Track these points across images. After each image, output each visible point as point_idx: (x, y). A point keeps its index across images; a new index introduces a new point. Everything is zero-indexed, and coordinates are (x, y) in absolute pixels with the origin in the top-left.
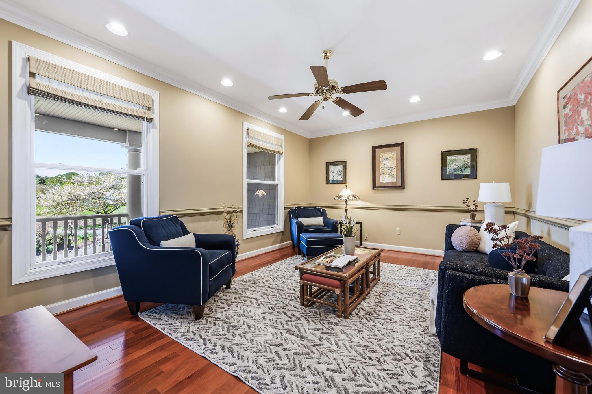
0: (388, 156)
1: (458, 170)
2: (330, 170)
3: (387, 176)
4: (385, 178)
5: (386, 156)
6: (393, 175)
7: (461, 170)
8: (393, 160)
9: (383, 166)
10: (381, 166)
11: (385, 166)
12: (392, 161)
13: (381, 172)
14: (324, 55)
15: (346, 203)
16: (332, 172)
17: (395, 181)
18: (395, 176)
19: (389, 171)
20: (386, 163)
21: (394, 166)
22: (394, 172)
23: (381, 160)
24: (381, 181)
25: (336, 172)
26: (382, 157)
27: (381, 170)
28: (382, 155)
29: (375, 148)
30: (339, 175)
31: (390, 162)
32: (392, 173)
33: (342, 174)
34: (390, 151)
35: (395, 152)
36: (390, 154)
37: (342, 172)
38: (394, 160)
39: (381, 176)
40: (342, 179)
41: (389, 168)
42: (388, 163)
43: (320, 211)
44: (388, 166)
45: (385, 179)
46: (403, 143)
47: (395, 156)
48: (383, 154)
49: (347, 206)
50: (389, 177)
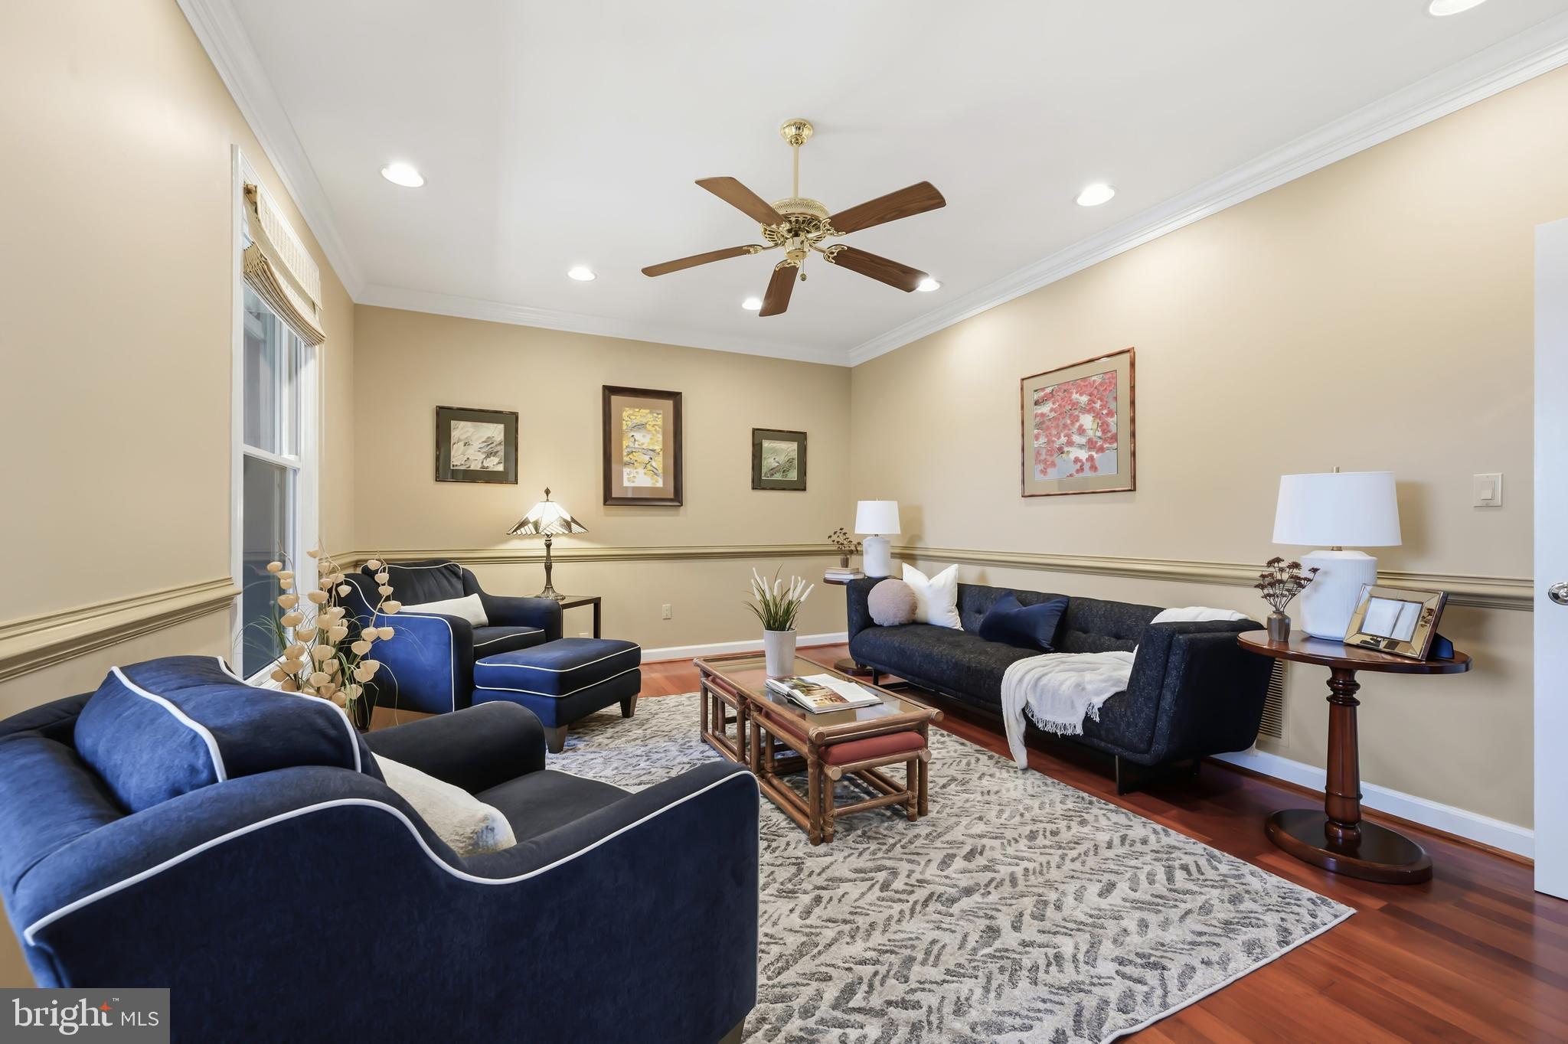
0: (644, 421)
1: (779, 471)
2: (455, 434)
3: (641, 471)
4: (634, 477)
5: (639, 420)
6: (655, 470)
7: (784, 472)
8: (654, 432)
9: (632, 445)
10: (625, 444)
11: (636, 446)
12: (653, 435)
13: (626, 459)
14: (793, 131)
15: (548, 546)
16: (461, 444)
17: (660, 484)
18: (660, 471)
19: (647, 458)
20: (638, 436)
21: (658, 447)
22: (658, 463)
23: (625, 427)
24: (626, 484)
25: (476, 444)
26: (627, 419)
27: (625, 454)
28: (629, 413)
29: (610, 391)
30: (489, 455)
31: (649, 436)
32: (654, 463)
33: (502, 453)
34: (649, 408)
35: (661, 412)
36: (650, 416)
37: (503, 447)
38: (658, 432)
39: (626, 470)
40: (501, 468)
41: (645, 451)
42: (643, 439)
43: (456, 575)
44: (643, 444)
45: (636, 478)
46: (679, 394)
47: (660, 422)
48: (631, 412)
49: (552, 554)
50: (645, 474)
